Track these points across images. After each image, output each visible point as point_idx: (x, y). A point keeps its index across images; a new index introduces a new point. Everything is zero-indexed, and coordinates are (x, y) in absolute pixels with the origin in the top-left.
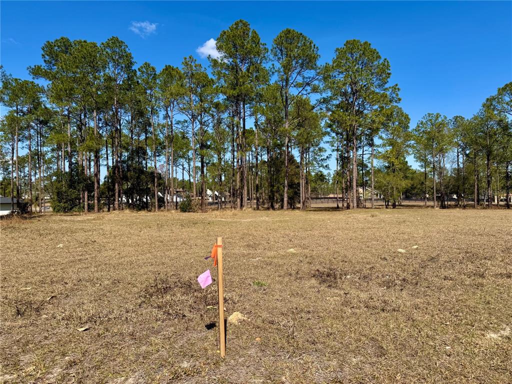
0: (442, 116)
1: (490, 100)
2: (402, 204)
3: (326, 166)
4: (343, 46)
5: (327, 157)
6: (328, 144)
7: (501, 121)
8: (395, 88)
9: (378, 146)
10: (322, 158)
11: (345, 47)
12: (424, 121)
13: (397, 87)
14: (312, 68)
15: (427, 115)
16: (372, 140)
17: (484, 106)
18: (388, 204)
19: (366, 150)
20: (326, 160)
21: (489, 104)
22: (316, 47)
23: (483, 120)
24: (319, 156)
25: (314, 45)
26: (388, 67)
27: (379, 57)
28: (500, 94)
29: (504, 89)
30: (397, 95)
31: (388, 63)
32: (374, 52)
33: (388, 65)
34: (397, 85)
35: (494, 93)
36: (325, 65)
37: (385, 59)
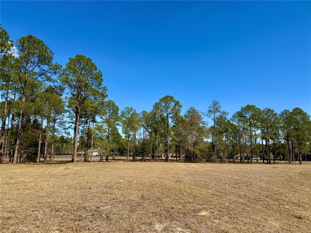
0: (134, 109)
1: (156, 104)
2: (115, 158)
3: (68, 133)
4: (74, 57)
5: (69, 127)
6: (69, 118)
7: (161, 115)
8: (105, 89)
9: (99, 122)
10: (65, 127)
11: (75, 58)
12: (125, 111)
13: (106, 88)
14: (48, 65)
15: (126, 108)
16: (94, 118)
17: (154, 106)
18: (102, 159)
19: (91, 125)
20: (68, 128)
21: (157, 106)
22: (52, 52)
23: (154, 114)
24: (63, 125)
25: (51, 51)
26: (101, 76)
27: (96, 69)
28: (160, 102)
29: (162, 99)
30: (106, 92)
31: (101, 73)
32: (93, 65)
33: (101, 74)
34: (105, 87)
35: (158, 101)
36: (55, 64)
37: (100, 71)
